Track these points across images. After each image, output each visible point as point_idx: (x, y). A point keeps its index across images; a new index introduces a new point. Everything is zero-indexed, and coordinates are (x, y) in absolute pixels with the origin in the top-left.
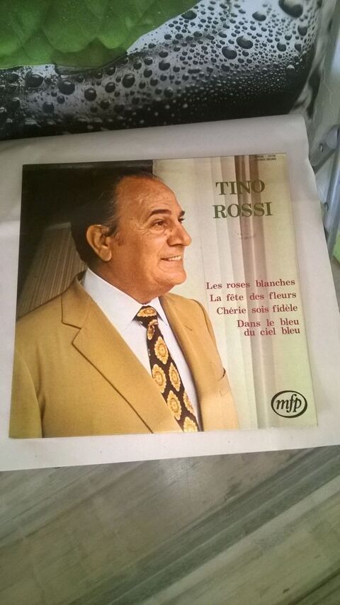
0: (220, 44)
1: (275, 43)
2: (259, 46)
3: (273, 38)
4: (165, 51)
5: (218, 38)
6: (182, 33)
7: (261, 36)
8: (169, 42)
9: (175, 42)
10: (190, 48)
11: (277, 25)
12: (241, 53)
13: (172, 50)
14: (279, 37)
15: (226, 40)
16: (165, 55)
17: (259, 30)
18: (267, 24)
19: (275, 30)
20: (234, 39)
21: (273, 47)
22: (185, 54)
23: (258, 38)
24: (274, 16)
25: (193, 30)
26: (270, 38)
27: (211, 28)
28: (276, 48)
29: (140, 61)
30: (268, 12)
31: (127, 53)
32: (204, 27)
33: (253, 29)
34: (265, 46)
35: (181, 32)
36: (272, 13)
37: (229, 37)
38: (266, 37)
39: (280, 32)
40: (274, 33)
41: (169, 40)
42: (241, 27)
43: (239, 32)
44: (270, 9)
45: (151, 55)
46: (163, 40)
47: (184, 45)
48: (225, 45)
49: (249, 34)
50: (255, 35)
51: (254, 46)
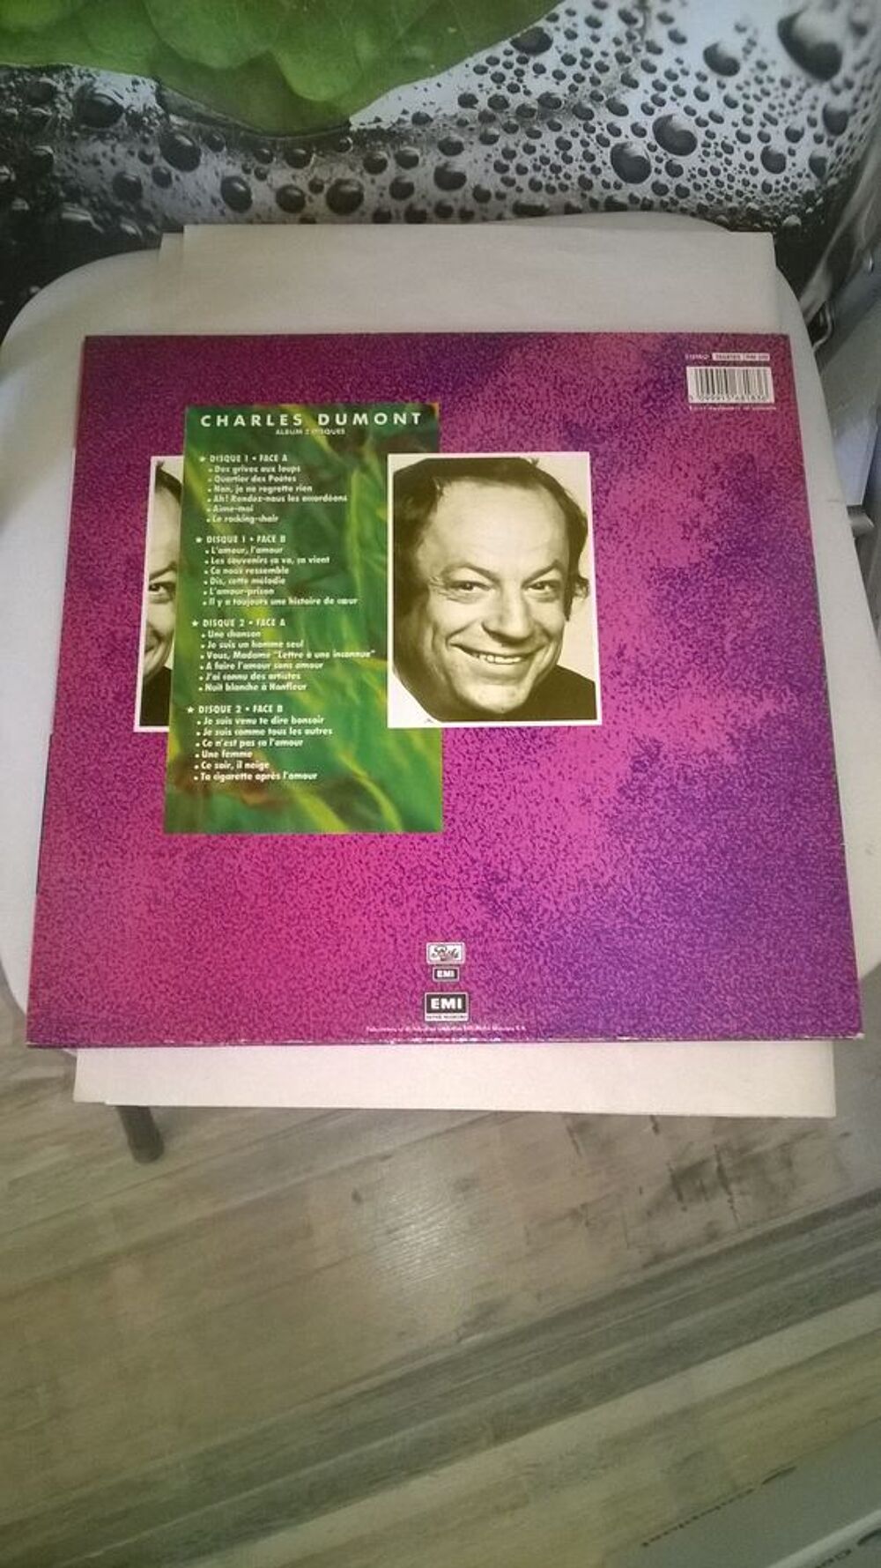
4: (456, 137)
8: (469, 114)
13: (475, 138)
24: (762, 66)
30: (747, 51)
31: (350, 125)
36: (756, 55)
41: (469, 110)
44: (752, 43)
45: (415, 144)
46: (453, 108)
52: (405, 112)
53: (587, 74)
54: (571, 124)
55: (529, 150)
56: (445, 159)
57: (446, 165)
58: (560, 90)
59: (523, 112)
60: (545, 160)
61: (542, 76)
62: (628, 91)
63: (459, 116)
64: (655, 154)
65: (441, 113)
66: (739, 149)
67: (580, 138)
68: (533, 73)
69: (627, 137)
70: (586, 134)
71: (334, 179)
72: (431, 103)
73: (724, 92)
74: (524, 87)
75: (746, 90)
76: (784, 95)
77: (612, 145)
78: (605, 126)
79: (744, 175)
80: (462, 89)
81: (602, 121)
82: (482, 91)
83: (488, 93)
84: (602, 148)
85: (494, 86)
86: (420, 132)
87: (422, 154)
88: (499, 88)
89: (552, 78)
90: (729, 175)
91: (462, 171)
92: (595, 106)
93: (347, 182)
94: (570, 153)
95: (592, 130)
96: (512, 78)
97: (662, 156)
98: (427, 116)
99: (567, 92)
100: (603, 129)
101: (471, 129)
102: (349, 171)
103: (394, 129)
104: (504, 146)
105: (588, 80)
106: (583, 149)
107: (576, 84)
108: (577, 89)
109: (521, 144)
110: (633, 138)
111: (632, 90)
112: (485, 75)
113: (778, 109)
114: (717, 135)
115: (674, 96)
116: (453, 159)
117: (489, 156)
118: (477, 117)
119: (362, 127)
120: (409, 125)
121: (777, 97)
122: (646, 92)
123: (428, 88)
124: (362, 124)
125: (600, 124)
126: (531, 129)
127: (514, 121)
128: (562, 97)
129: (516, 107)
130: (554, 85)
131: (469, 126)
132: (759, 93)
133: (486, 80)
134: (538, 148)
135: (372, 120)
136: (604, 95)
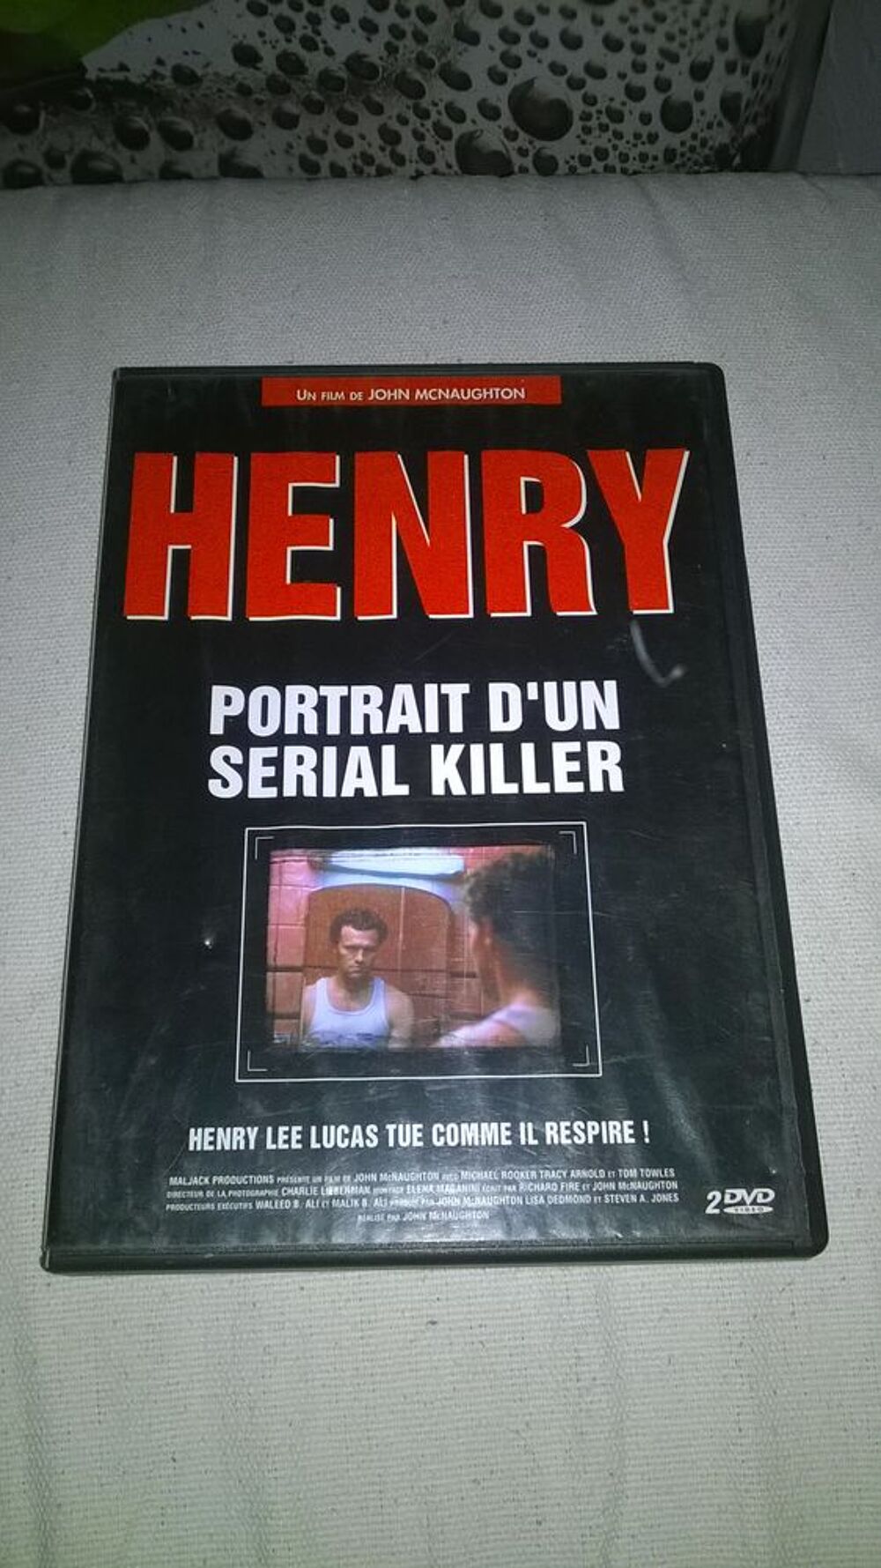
0: (446, 121)
1: (653, 103)
2: (593, 123)
3: (646, 80)
4: (240, 112)
5: (438, 92)
6: (302, 53)
7: (598, 73)
8: (252, 77)
9: (278, 88)
10: (336, 126)
11: (660, 18)
12: (528, 162)
13: (266, 117)
14: (670, 71)
15: (467, 101)
16: (242, 130)
17: (593, 50)
18: (623, 19)
19: (654, 43)
20: (500, 96)
21: (645, 119)
22: (319, 147)
23: (592, 85)
25: (345, 41)
26: (637, 80)
27: (409, 41)
28: (657, 125)
29: (140, 122)
31: (84, 70)
32: (384, 36)
33: (571, 42)
34: (617, 116)
35: (296, 47)
37: (483, 88)
38: (622, 76)
39: (674, 47)
40: (651, 57)
41: (251, 71)
42: (525, 33)
43: (516, 63)
45: (183, 113)
46: (228, 66)
47: (315, 108)
48: (467, 127)
49: (557, 69)
50: (582, 74)
51: (577, 125)
52: (160, 62)
53: (407, 25)
54: (397, 105)
55: (345, 142)
56: (229, 144)
57: (232, 154)
58: (374, 51)
59: (326, 79)
60: (368, 159)
61: (344, 27)
62: (465, 50)
63: (239, 77)
64: (516, 144)
65: (210, 70)
66: (631, 113)
67: (411, 126)
68: (334, 22)
69: (474, 122)
70: (418, 120)
71: (77, 151)
72: (195, 53)
73: (602, 31)
74: (324, 42)
75: (633, 21)
76: (685, 14)
77: (456, 136)
78: (441, 107)
79: (641, 148)
80: (235, 37)
81: (437, 101)
82: (265, 42)
83: (274, 47)
84: (442, 142)
85: (281, 36)
86: (189, 97)
87: (196, 132)
88: (289, 41)
89: (359, 31)
90: (621, 154)
91: (255, 165)
92: (424, 74)
93: (97, 156)
94: (401, 149)
95: (424, 115)
96: (305, 28)
97: (527, 145)
98: (193, 74)
99: (385, 54)
100: (439, 113)
101: (259, 102)
102: (95, 138)
103: (147, 85)
104: (309, 133)
105: (409, 35)
106: (417, 144)
107: (396, 43)
108: (396, 50)
109: (332, 131)
110: (483, 123)
111: (471, 48)
112: (266, 18)
113: (679, 39)
114: (599, 100)
115: (533, 48)
116: (239, 144)
117: (290, 146)
118: (264, 85)
119: (103, 75)
120: (168, 82)
121: (676, 21)
122: (492, 48)
123: (187, 28)
124: (101, 70)
125: (435, 105)
126: (342, 108)
127: (316, 95)
128: (374, 59)
129: (316, 74)
130: (364, 41)
131: (255, 96)
132: (651, 21)
133: (268, 24)
134: (357, 140)
135: (115, 66)
136: (434, 57)
